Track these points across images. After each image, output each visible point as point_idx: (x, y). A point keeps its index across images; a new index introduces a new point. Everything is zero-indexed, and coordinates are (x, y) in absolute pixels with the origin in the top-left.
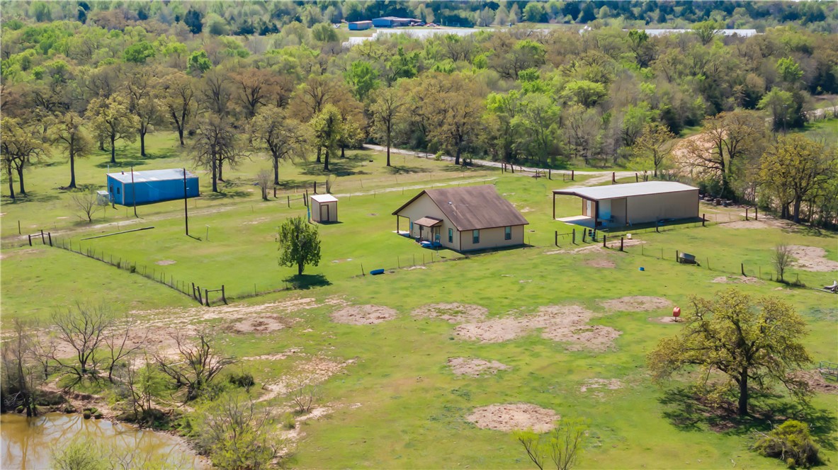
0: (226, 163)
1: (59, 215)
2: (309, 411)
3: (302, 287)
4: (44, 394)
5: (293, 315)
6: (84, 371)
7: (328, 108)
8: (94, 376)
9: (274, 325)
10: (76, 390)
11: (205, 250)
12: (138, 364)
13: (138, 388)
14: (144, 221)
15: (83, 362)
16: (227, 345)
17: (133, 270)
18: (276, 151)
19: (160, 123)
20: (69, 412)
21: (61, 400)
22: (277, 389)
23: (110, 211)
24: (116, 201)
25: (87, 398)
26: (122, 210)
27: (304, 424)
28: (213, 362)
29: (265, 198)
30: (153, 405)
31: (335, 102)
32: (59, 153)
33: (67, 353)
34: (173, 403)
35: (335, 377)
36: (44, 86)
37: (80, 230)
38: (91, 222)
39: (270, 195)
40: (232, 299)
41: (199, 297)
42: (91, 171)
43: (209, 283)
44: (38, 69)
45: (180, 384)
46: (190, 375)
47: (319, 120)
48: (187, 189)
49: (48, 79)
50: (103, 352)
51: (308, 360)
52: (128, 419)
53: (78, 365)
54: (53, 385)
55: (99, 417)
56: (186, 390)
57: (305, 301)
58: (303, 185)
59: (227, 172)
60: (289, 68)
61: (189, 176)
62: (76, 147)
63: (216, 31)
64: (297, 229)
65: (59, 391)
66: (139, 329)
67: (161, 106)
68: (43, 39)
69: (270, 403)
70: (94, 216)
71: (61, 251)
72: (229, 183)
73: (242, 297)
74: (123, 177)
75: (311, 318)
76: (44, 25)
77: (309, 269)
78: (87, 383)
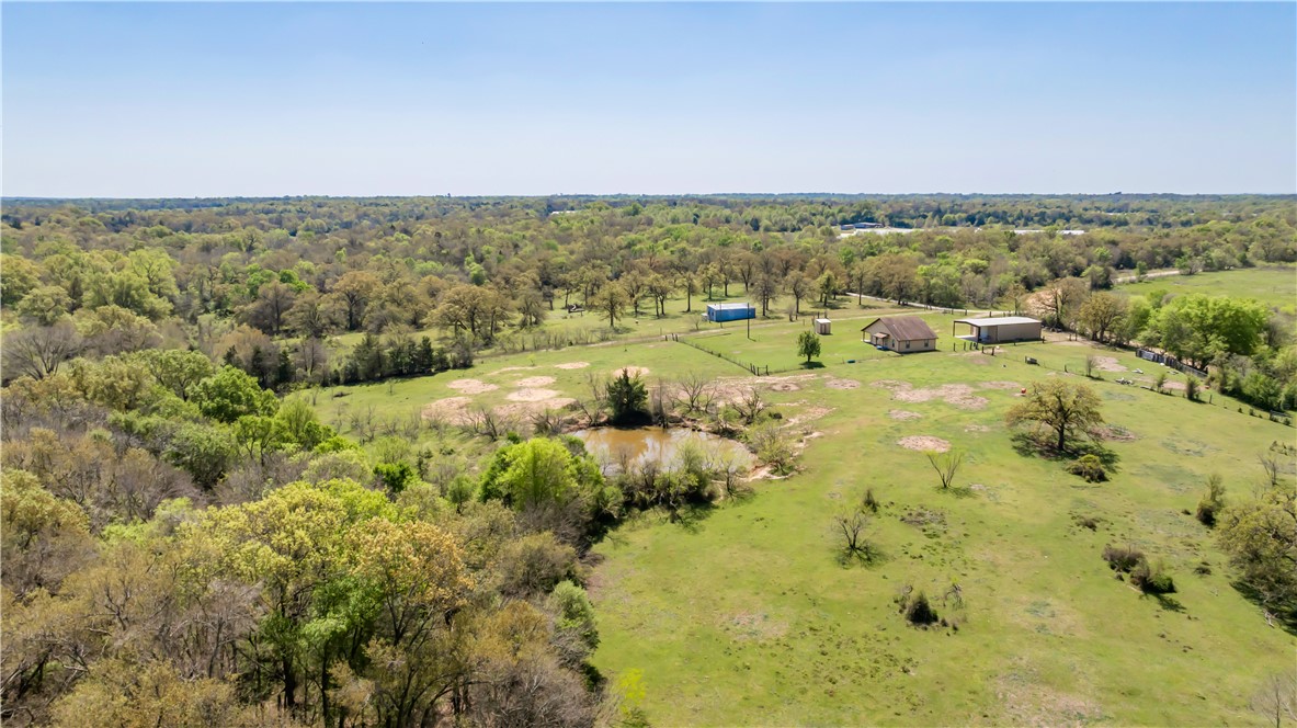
0: (770, 301)
1: (681, 326)
2: (811, 433)
3: (809, 368)
4: (672, 417)
5: (804, 382)
6: (693, 407)
7: (827, 273)
8: (698, 409)
9: (793, 388)
10: (689, 416)
11: (757, 346)
12: (721, 404)
13: (720, 417)
14: (726, 330)
15: (692, 402)
16: (768, 397)
17: (720, 356)
18: (798, 295)
19: (735, 279)
20: (684, 427)
21: (681, 421)
22: (794, 421)
23: (708, 325)
24: (711, 320)
25: (694, 420)
26: (715, 324)
27: (808, 440)
28: (760, 405)
29: (791, 320)
30: (728, 426)
31: (832, 269)
32: (682, 294)
33: (685, 397)
34: (738, 425)
35: (825, 416)
36: (675, 258)
37: (692, 334)
38: (698, 330)
39: (794, 318)
40: (771, 373)
41: (754, 371)
42: (698, 303)
43: (760, 364)
44: (672, 249)
45: (742, 416)
46: (748, 412)
47: (822, 279)
48: (749, 315)
49: (677, 254)
50: (703, 397)
51: (812, 407)
52: (715, 433)
53: (690, 403)
54: (677, 413)
55: (700, 430)
56: (745, 419)
57: (811, 375)
58: (812, 314)
59: (771, 305)
60: (807, 250)
61: (751, 307)
62: (691, 291)
63: (767, 229)
64: (808, 337)
65: (679, 416)
66: (722, 386)
67: (737, 269)
68: (675, 233)
69: (790, 428)
70: (699, 327)
71: (682, 345)
72: (771, 312)
73: (777, 372)
74: (716, 306)
75: (814, 385)
76: (676, 226)
77: (814, 359)
78: (694, 413)
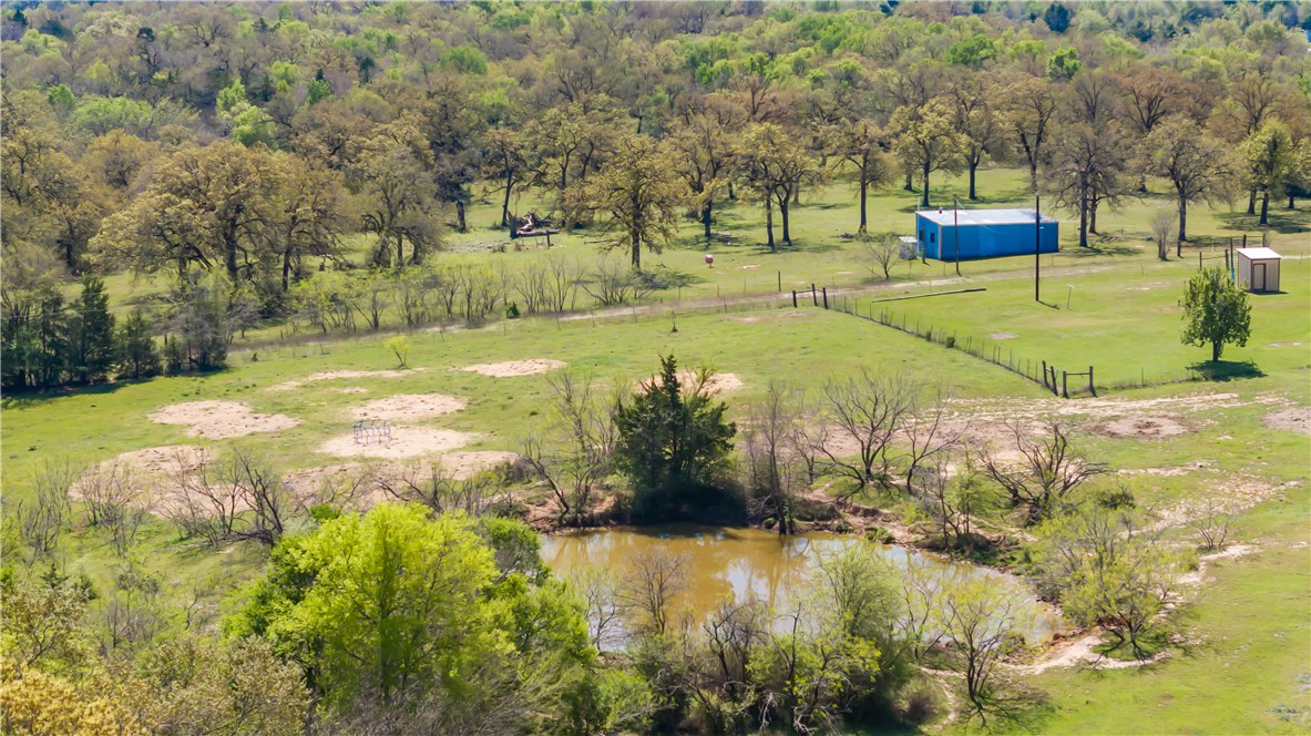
0: (1103, 206)
1: (841, 270)
2: (1222, 548)
3: (1216, 378)
4: (806, 503)
5: (1201, 415)
6: (868, 475)
7: (1271, 125)
8: (884, 483)
9: (1170, 428)
10: (856, 500)
11: (1063, 321)
12: (952, 470)
13: (952, 498)
14: (972, 282)
15: (868, 462)
16: (1096, 449)
17: (951, 344)
18: (1185, 190)
19: (1001, 156)
20: (840, 530)
21: (832, 514)
22: (1173, 516)
23: (918, 266)
24: (929, 254)
25: (873, 513)
26: (937, 266)
27: (1215, 565)
28: (1068, 469)
29: (1163, 257)
30: (973, 529)
31: (1284, 116)
32: (844, 192)
33: (846, 448)
34: (1004, 527)
35: (1266, 504)
36: (825, 95)
37: (872, 289)
38: (888, 279)
39: (1172, 252)
40: (1104, 389)
41: (1051, 383)
42: (892, 215)
43: (1072, 364)
44: (817, 72)
45: (1017, 501)
46: (1036, 489)
47: (1254, 146)
48: (1040, 240)
49: (832, 85)
50: (900, 447)
51: (1223, 478)
52: (933, 547)
53: (860, 466)
54: (821, 492)
55: (889, 540)
56: (1025, 509)
57: (1224, 396)
58: (1230, 242)
59: (1105, 219)
60: (1210, 75)
61: (1045, 218)
62: (870, 177)
63: (1093, 28)
64: (1214, 286)
65: (828, 501)
66: (955, 424)
67: (1004, 121)
68: (825, 34)
69: (1157, 536)
70: (893, 271)
71: (841, 316)
72: (1105, 237)
73: (1120, 388)
74: (943, 218)
75: (1231, 421)
76: (829, 15)
77: (1231, 352)
78: (872, 493)
